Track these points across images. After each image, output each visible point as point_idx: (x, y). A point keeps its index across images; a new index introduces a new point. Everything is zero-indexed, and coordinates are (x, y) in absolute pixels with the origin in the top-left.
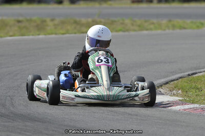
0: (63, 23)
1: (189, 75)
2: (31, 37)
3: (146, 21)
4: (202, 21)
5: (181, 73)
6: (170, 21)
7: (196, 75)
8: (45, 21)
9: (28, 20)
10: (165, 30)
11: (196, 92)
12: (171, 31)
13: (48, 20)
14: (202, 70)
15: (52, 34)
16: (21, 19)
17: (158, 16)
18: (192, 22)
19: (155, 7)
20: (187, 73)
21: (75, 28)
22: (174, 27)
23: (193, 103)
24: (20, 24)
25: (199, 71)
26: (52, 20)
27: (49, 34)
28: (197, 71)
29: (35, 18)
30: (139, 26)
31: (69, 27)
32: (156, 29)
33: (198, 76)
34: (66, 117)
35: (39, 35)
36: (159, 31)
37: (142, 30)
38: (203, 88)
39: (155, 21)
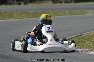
0: (21, 13)
1: (79, 36)
2: (6, 20)
3: (59, 12)
4: (85, 11)
5: (75, 35)
6: (70, 11)
7: (82, 36)
8: (13, 13)
9: (5, 13)
10: (68, 15)
11: (82, 43)
12: (71, 16)
13: (14, 12)
14: (85, 33)
15: (16, 18)
16: (2, 12)
17: (64, 9)
18: (80, 12)
19: (64, 5)
20: (78, 35)
21: (27, 15)
22: (72, 14)
23: (80, 48)
24: (1, 14)
25: (84, 34)
26: (16, 12)
27: (15, 19)
28: (83, 34)
29: (8, 11)
30: (56, 14)
31: (24, 15)
32: (64, 15)
33: (83, 36)
34: (22, 56)
35: (10, 19)
36: (65, 16)
37: (57, 16)
38: (85, 41)
39: (63, 11)
